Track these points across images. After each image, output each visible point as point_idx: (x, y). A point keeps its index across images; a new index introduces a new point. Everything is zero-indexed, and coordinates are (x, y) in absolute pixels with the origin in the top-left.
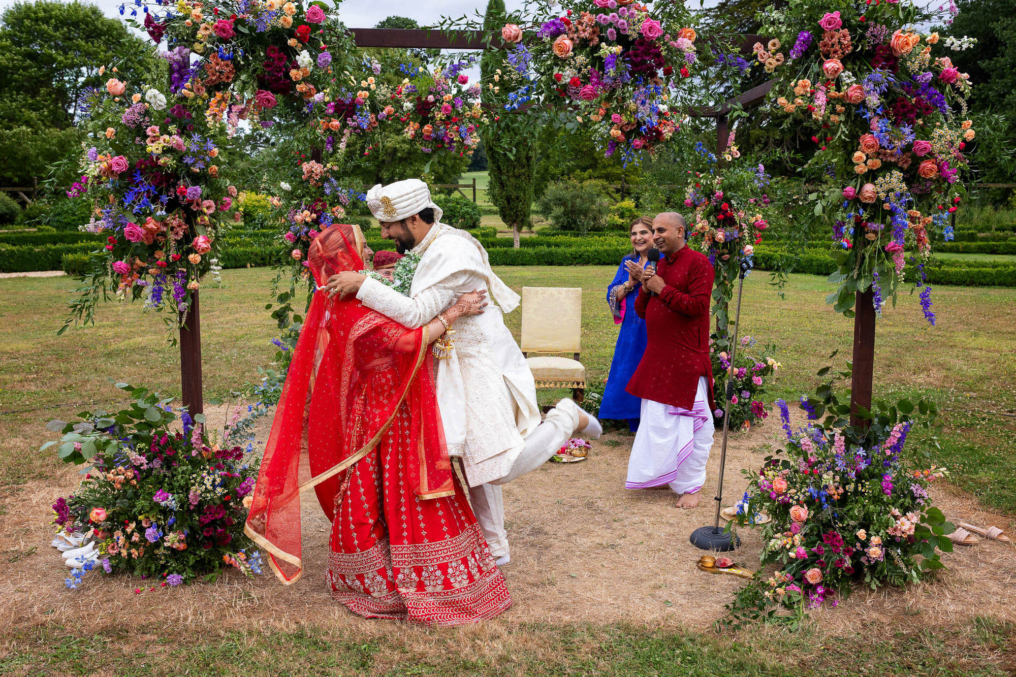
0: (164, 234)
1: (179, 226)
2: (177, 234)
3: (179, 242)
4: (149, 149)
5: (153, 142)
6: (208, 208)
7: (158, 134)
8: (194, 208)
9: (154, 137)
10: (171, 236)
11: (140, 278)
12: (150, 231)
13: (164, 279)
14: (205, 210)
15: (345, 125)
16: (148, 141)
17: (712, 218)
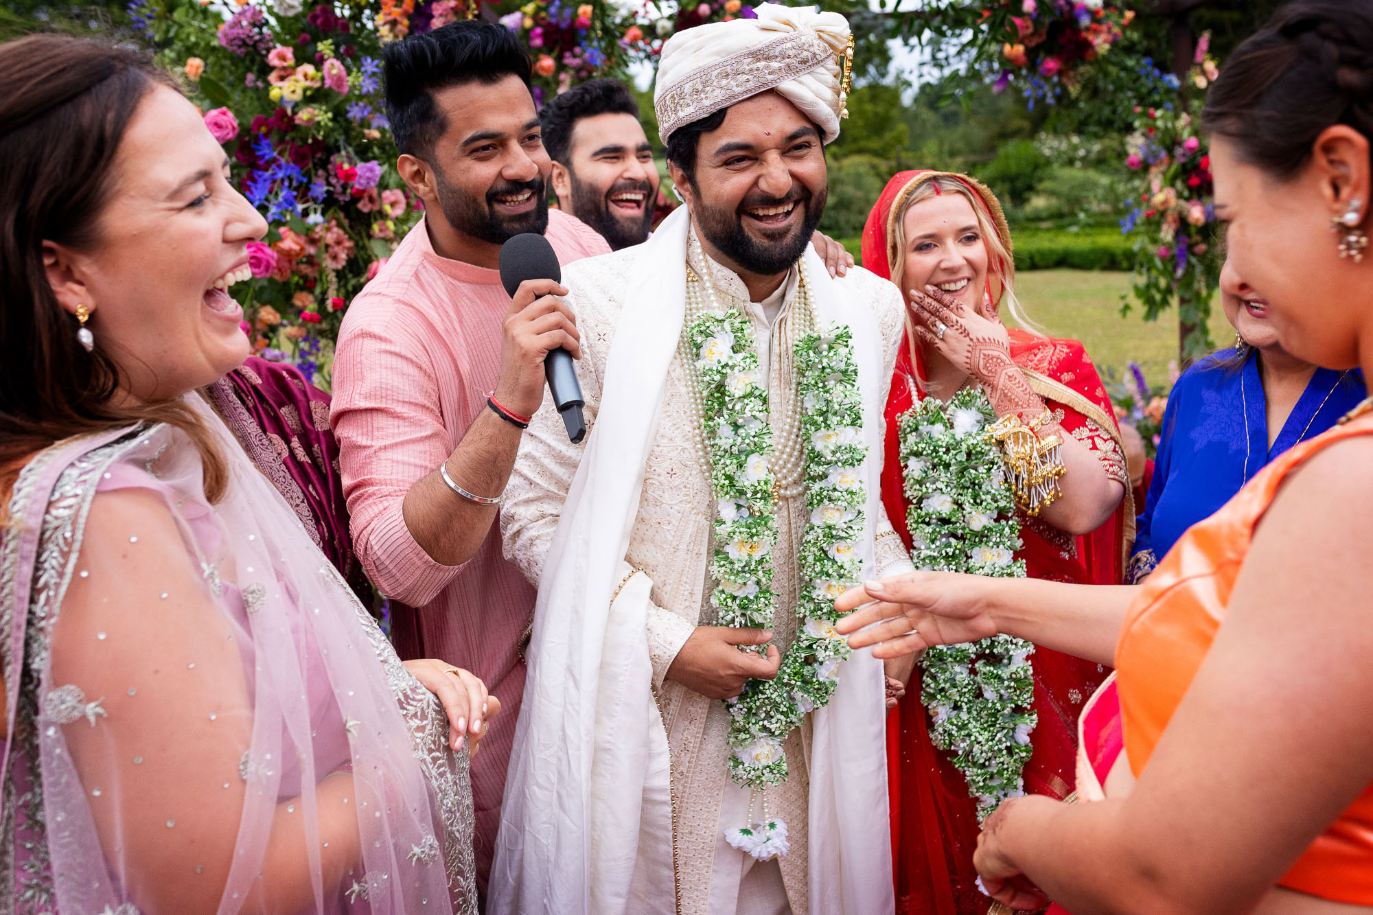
0: (311, 261)
1: (339, 243)
2: (335, 258)
3: (340, 274)
4: (275, 93)
5: (282, 78)
6: (393, 205)
7: (291, 62)
8: (364, 206)
9: (284, 68)
10: (329, 264)
11: (269, 345)
12: (288, 255)
13: (314, 345)
14: (387, 208)
15: (561, 67)
16: (272, 77)
17: (1179, 184)
